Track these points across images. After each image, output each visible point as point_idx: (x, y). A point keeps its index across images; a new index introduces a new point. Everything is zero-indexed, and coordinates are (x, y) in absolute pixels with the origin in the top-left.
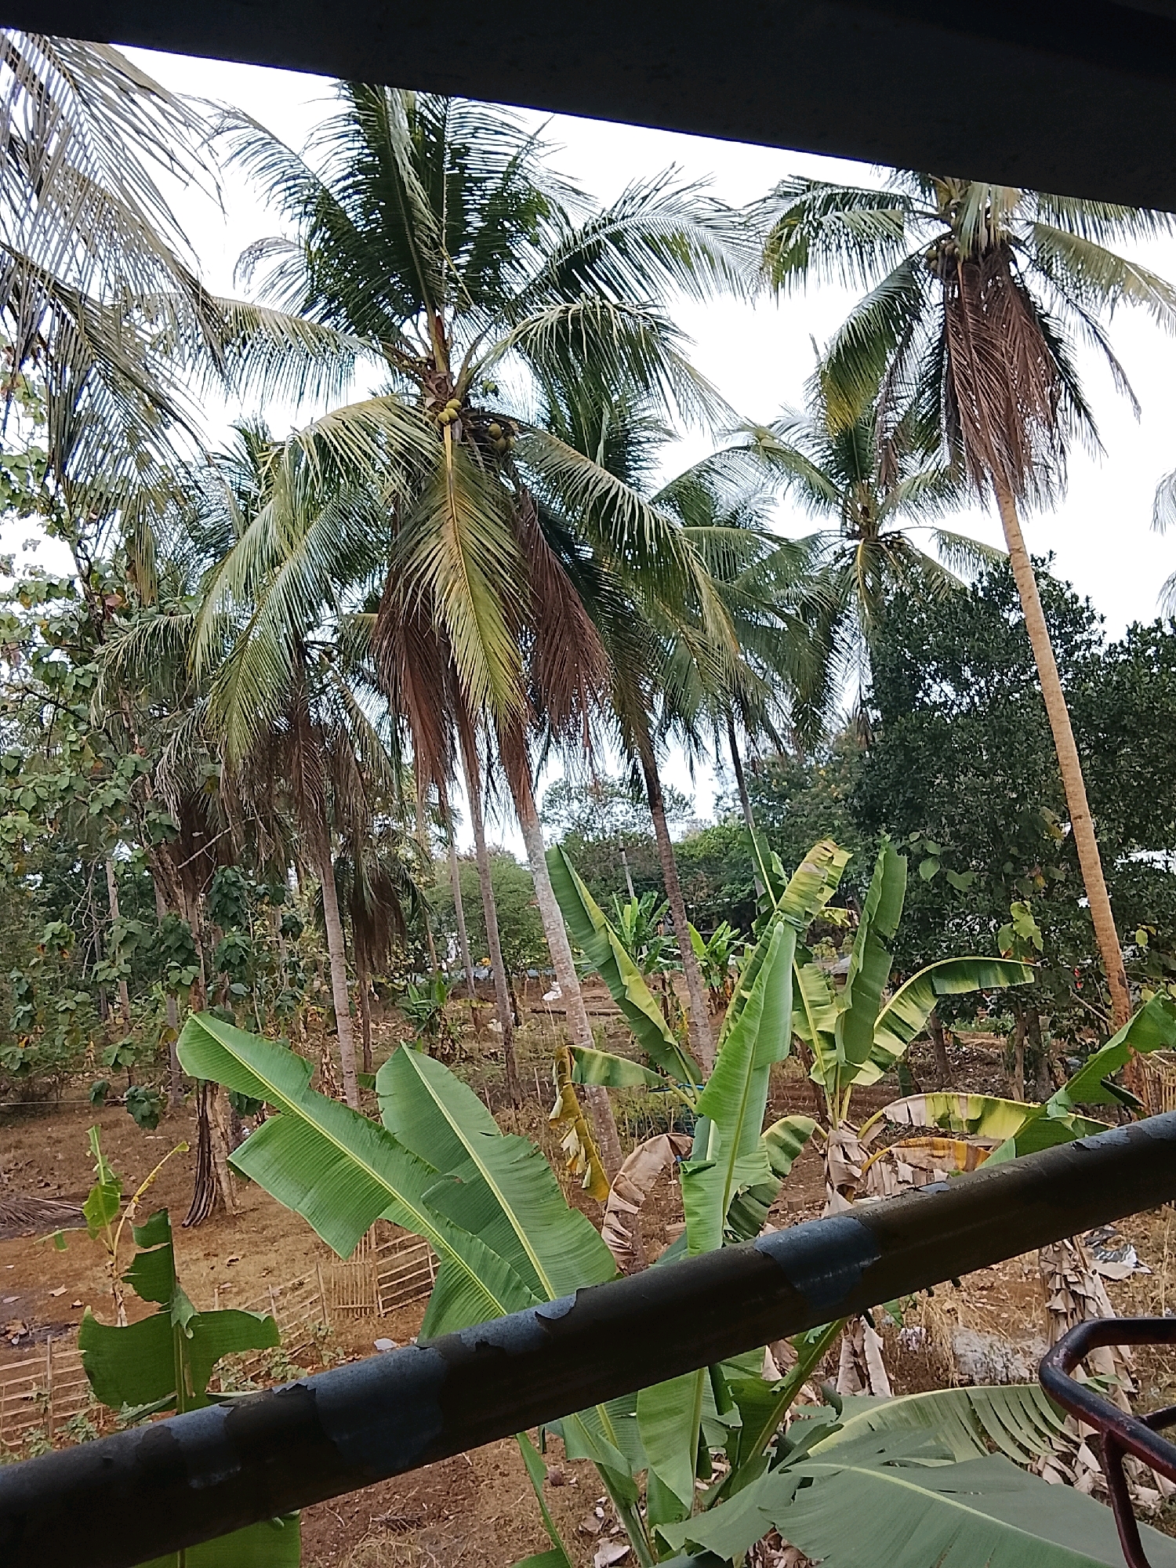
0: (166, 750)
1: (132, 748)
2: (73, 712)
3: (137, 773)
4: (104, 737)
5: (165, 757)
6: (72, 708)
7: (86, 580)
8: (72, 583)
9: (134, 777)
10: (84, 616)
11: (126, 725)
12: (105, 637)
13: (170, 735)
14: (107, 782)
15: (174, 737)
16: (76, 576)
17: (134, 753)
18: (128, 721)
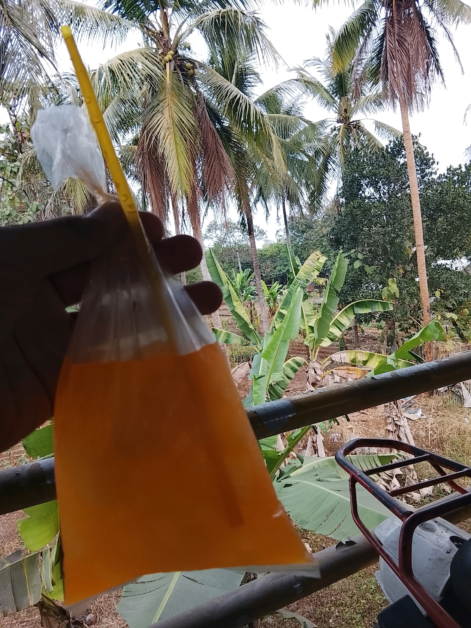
0: (49, 201)
1: (35, 199)
2: (11, 183)
3: (38, 210)
4: (24, 194)
5: (49, 203)
6: (10, 180)
7: (14, 125)
8: (8, 126)
9: (36, 211)
10: (14, 141)
11: (33, 189)
12: (23, 150)
13: (51, 194)
14: (26, 213)
15: (52, 195)
16: (10, 123)
17: (36, 201)
18: (33, 187)
